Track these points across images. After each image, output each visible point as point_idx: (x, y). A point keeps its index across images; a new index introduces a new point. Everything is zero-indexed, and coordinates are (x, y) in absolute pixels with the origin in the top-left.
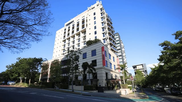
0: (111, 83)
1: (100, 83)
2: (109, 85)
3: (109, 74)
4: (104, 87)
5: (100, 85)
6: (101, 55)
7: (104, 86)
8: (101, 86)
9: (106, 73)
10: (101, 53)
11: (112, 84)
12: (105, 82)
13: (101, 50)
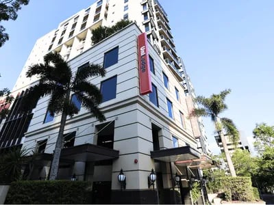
0: (174, 172)
1: (122, 172)
2: (168, 185)
3: (164, 132)
4: (144, 192)
5: (123, 183)
6: (135, 56)
7: (143, 185)
8: (129, 187)
9: (153, 125)
10: (136, 51)
11: (181, 177)
12: (147, 164)
13: (135, 44)
